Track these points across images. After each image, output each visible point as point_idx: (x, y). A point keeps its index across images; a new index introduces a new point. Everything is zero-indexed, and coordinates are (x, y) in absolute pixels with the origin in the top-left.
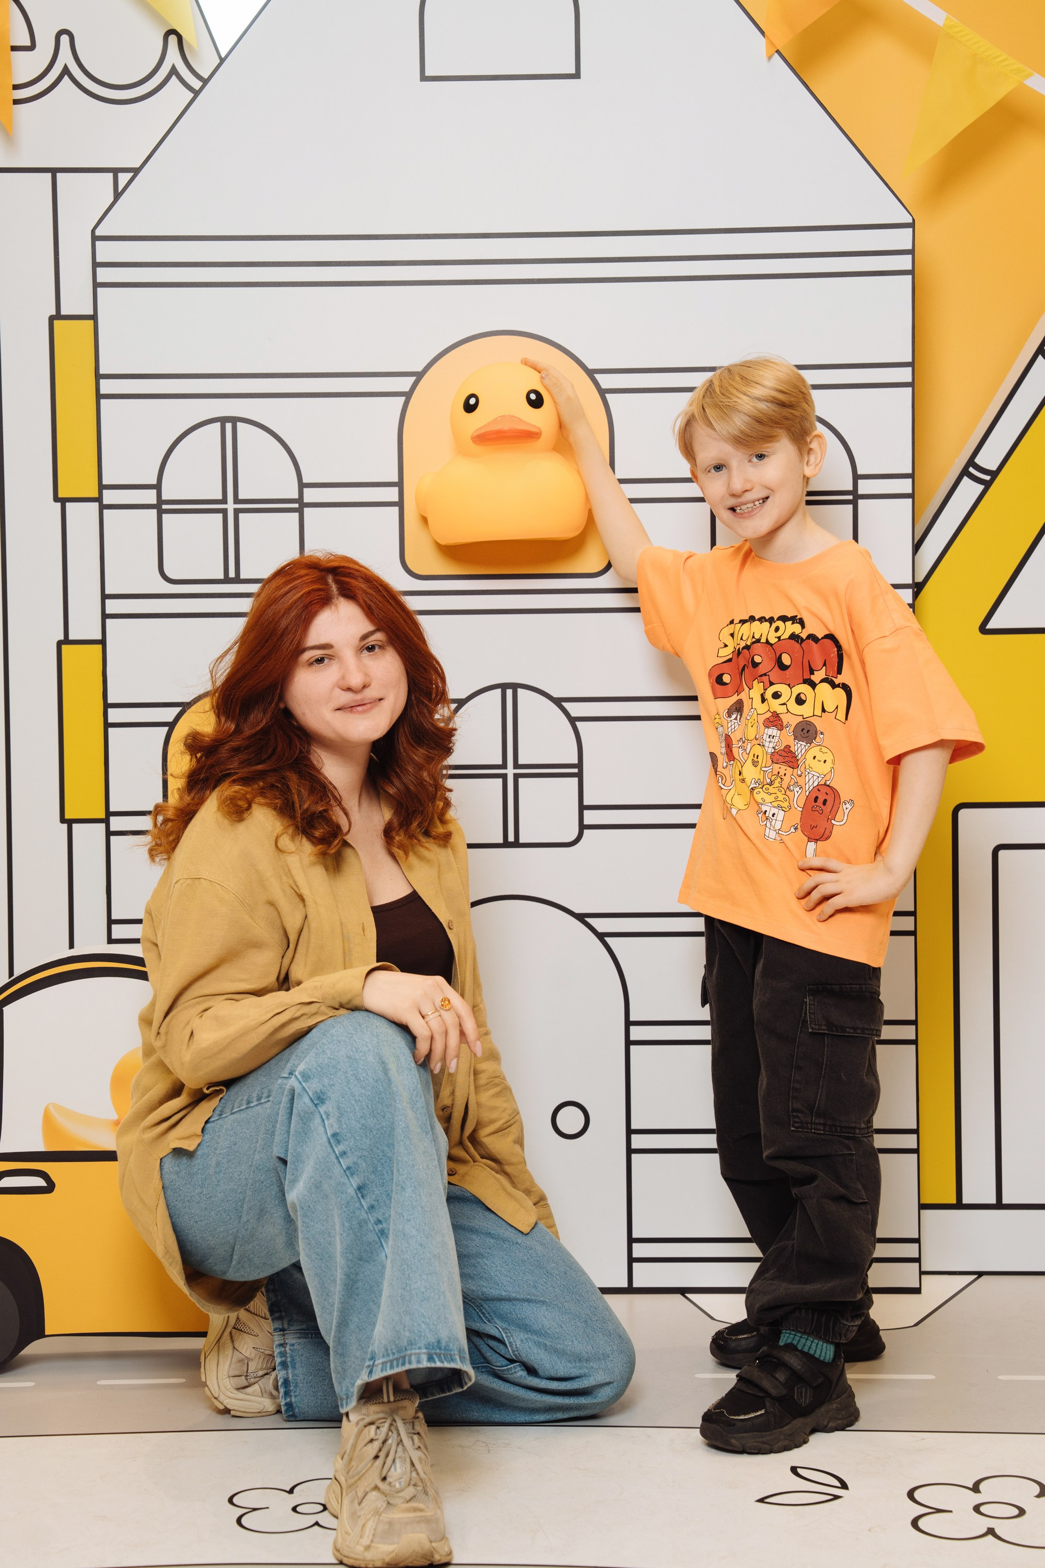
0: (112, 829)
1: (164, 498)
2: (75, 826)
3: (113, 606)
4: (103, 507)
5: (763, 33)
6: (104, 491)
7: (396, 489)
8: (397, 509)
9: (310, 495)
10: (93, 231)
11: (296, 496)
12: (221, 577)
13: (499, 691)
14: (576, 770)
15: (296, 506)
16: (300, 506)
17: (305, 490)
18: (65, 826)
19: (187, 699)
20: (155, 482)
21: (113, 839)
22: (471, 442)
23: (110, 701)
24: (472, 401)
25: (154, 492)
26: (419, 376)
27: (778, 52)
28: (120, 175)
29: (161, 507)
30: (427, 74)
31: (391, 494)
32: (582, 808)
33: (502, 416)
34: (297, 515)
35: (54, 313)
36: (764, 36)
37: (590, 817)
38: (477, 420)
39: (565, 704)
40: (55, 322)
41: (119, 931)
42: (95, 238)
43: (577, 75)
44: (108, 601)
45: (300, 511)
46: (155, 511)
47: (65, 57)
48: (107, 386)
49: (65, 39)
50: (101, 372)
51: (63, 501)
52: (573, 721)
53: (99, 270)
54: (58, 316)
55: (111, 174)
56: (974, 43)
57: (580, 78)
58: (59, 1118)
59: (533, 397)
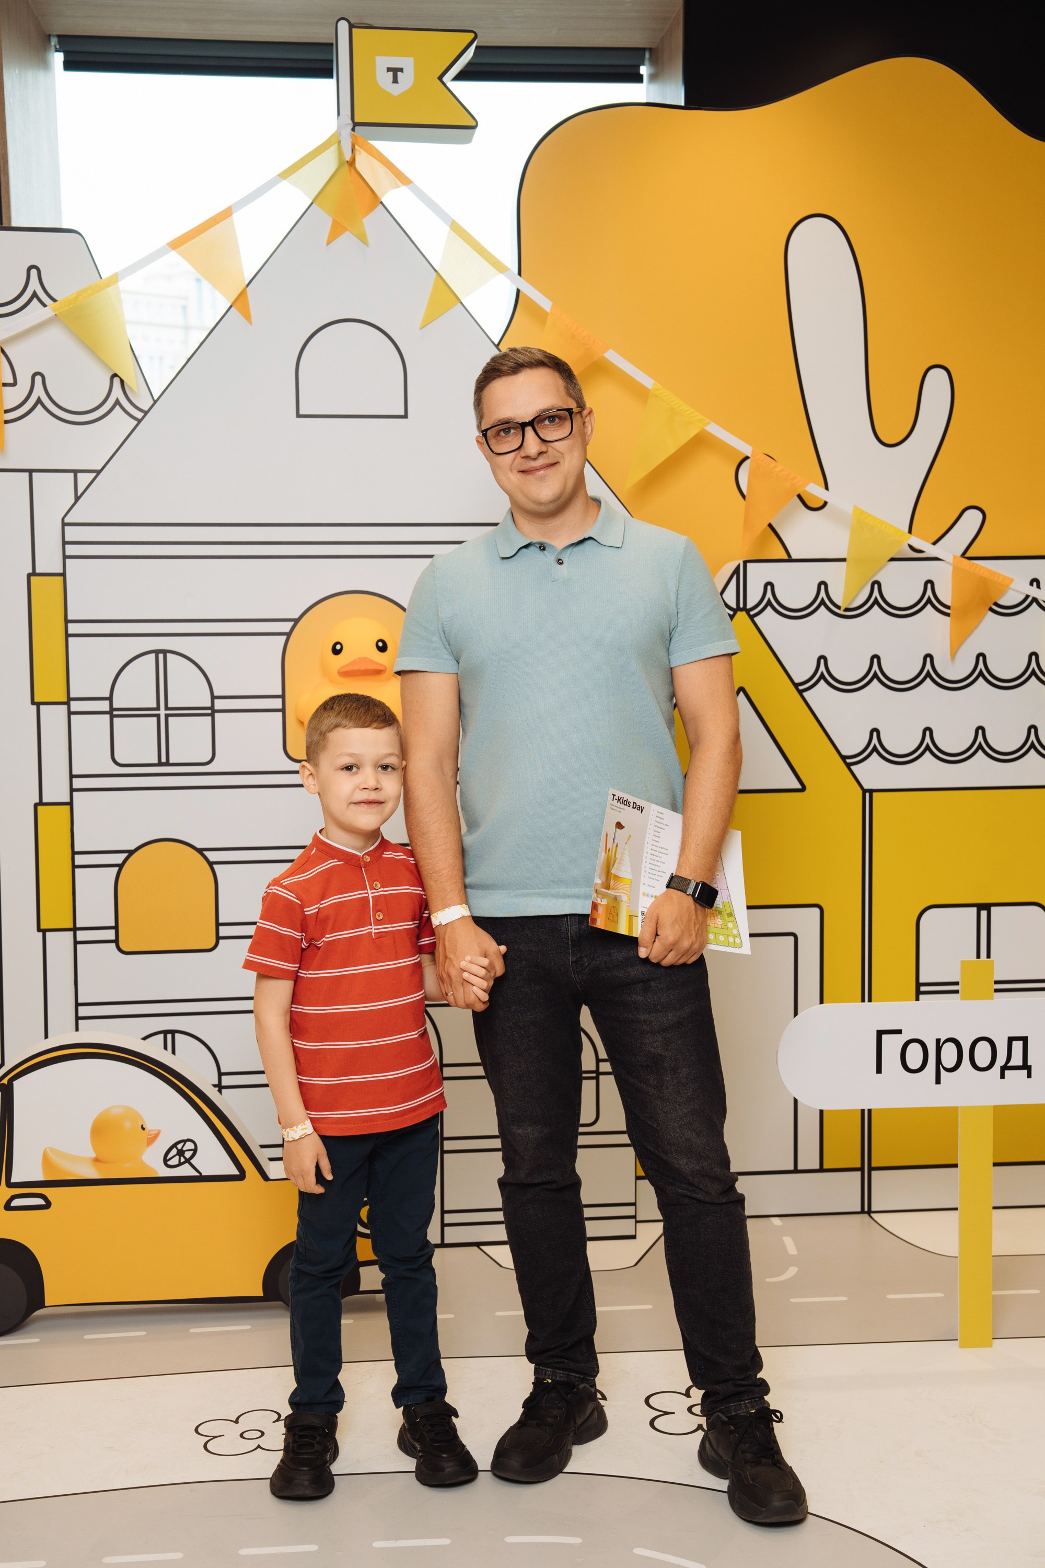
0: (78, 939)
1: (115, 706)
2: (48, 934)
3: (77, 783)
4: (70, 713)
6: (72, 703)
7: (280, 700)
8: (280, 714)
9: (219, 704)
10: (63, 519)
11: (209, 705)
12: (156, 761)
15: (209, 711)
16: (212, 712)
17: (216, 701)
18: (41, 934)
19: (132, 848)
20: (108, 695)
21: (79, 946)
22: (337, 675)
23: (76, 849)
24: (338, 647)
25: (107, 702)
26: (296, 621)
28: (80, 476)
29: (112, 713)
30: (301, 413)
31: (277, 703)
33: (360, 659)
34: (210, 718)
35: (31, 571)
38: (342, 661)
40: (32, 578)
41: (83, 1011)
42: (64, 524)
43: (405, 416)
44: (74, 780)
45: (212, 716)
46: (108, 716)
47: (39, 391)
48: (73, 628)
49: (38, 379)
50: (69, 618)
51: (38, 705)
53: (67, 546)
54: (34, 573)
55: (72, 475)
56: (671, 401)
57: (407, 418)
58: (54, 1158)
59: (380, 644)
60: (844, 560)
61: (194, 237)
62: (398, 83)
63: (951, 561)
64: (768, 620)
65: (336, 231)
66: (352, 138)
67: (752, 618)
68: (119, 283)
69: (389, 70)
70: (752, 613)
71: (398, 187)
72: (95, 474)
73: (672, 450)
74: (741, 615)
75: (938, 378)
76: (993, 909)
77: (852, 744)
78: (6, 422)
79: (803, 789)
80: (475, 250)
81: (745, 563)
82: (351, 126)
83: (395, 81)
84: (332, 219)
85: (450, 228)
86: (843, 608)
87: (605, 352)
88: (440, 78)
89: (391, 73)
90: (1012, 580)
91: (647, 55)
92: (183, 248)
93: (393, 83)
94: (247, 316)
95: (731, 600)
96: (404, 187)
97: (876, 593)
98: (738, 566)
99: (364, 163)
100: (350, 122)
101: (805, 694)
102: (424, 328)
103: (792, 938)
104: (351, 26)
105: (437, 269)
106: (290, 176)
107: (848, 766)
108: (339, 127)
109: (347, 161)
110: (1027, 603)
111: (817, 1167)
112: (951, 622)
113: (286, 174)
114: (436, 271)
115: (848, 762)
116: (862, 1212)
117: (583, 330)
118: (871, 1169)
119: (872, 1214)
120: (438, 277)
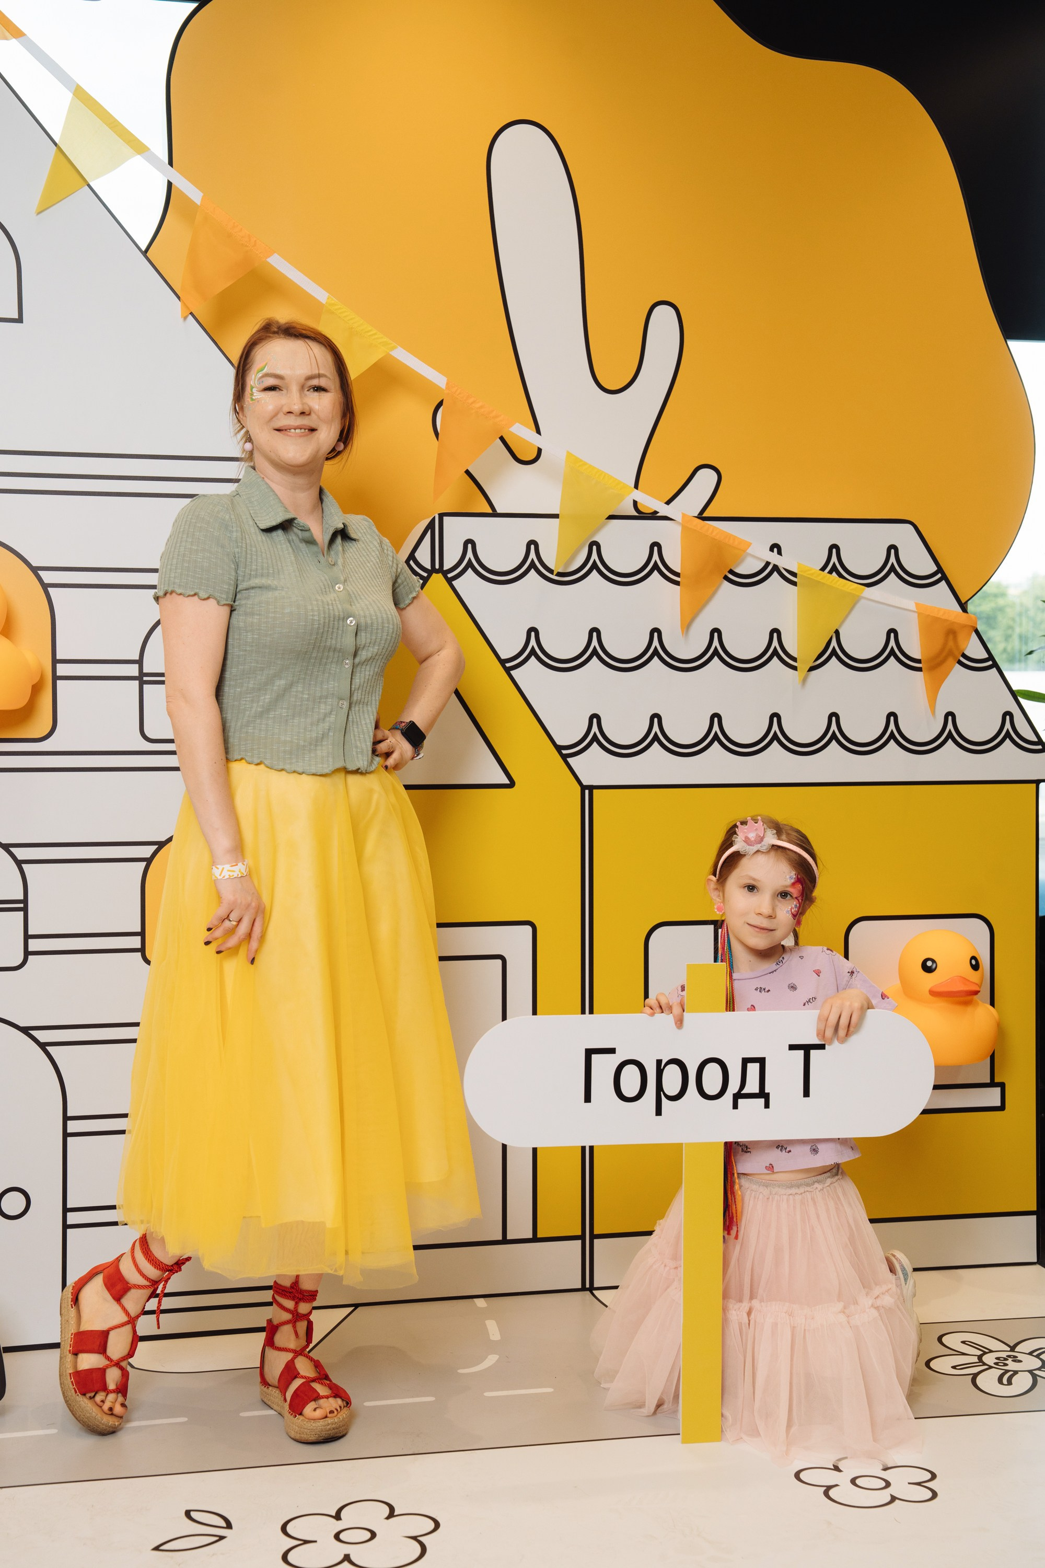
5: (179, 298)
14: (22, 905)
27: (191, 313)
32: (27, 937)
36: (180, 300)
37: (34, 945)
39: (11, 849)
43: (20, 320)
52: (19, 863)
56: (351, 319)
57: (22, 323)
60: (556, 516)
63: (681, 522)
64: (468, 584)
67: (450, 581)
70: (450, 575)
74: (437, 578)
75: (664, 315)
77: (568, 735)
79: (512, 784)
80: (108, 125)
81: (441, 516)
85: (73, 94)
86: (555, 573)
87: (269, 257)
90: (749, 544)
95: (425, 561)
96: (15, 40)
97: (594, 556)
98: (434, 518)
101: (512, 672)
102: (40, 215)
103: (499, 962)
105: (57, 142)
107: (565, 758)
110: (768, 571)
111: (530, 1236)
112: (681, 589)
114: (56, 144)
115: (565, 753)
116: (583, 1289)
117: (241, 229)
118: (593, 1237)
119: (594, 1292)
120: (61, 156)
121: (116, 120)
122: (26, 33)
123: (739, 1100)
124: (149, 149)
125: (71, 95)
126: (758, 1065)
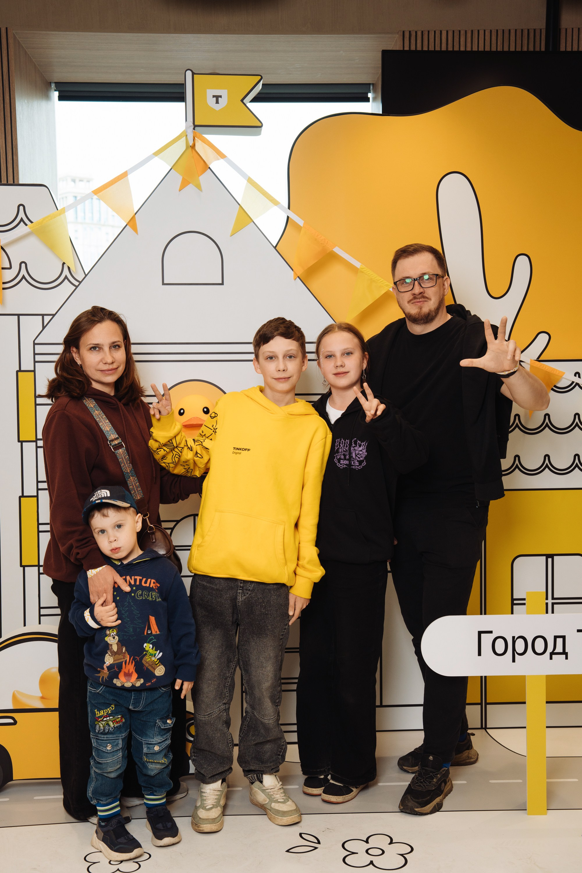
2: (26, 568)
3: (41, 485)
4: (37, 447)
5: (292, 270)
10: (34, 341)
13: (193, 517)
18: (22, 568)
22: (182, 427)
23: (40, 522)
24: (182, 411)
27: (298, 277)
28: (45, 317)
30: (165, 283)
33: (194, 417)
35: (18, 370)
38: (184, 419)
40: (19, 373)
41: (43, 612)
42: (35, 344)
43: (222, 284)
44: (39, 484)
47: (23, 272)
48: (39, 400)
49: (23, 265)
51: (22, 442)
53: (36, 356)
54: (20, 370)
55: (41, 317)
56: (371, 275)
57: (223, 285)
58: (19, 696)
59: (205, 410)
61: (107, 188)
62: (219, 103)
63: (529, 362)
65: (184, 184)
66: (193, 133)
68: (66, 213)
69: (214, 96)
71: (219, 160)
72: (52, 316)
73: (370, 302)
75: (523, 261)
76: (555, 558)
78: (4, 289)
80: (262, 193)
82: (193, 127)
83: (217, 102)
84: (182, 177)
87: (334, 248)
88: (242, 101)
89: (215, 98)
90: (564, 373)
91: (371, 87)
92: (100, 194)
93: (216, 103)
94: (135, 229)
96: (222, 160)
99: (200, 147)
100: (192, 125)
102: (232, 236)
104: (193, 74)
105: (240, 203)
106: (160, 154)
108: (186, 128)
109: (191, 146)
110: (573, 386)
113: (156, 154)
114: (239, 204)
116: (482, 728)
117: (321, 236)
118: (486, 704)
119: (487, 730)
120: (241, 208)
121: (266, 191)
122: (226, 155)
123: (553, 656)
124: (280, 203)
125: (246, 181)
126: (562, 639)
